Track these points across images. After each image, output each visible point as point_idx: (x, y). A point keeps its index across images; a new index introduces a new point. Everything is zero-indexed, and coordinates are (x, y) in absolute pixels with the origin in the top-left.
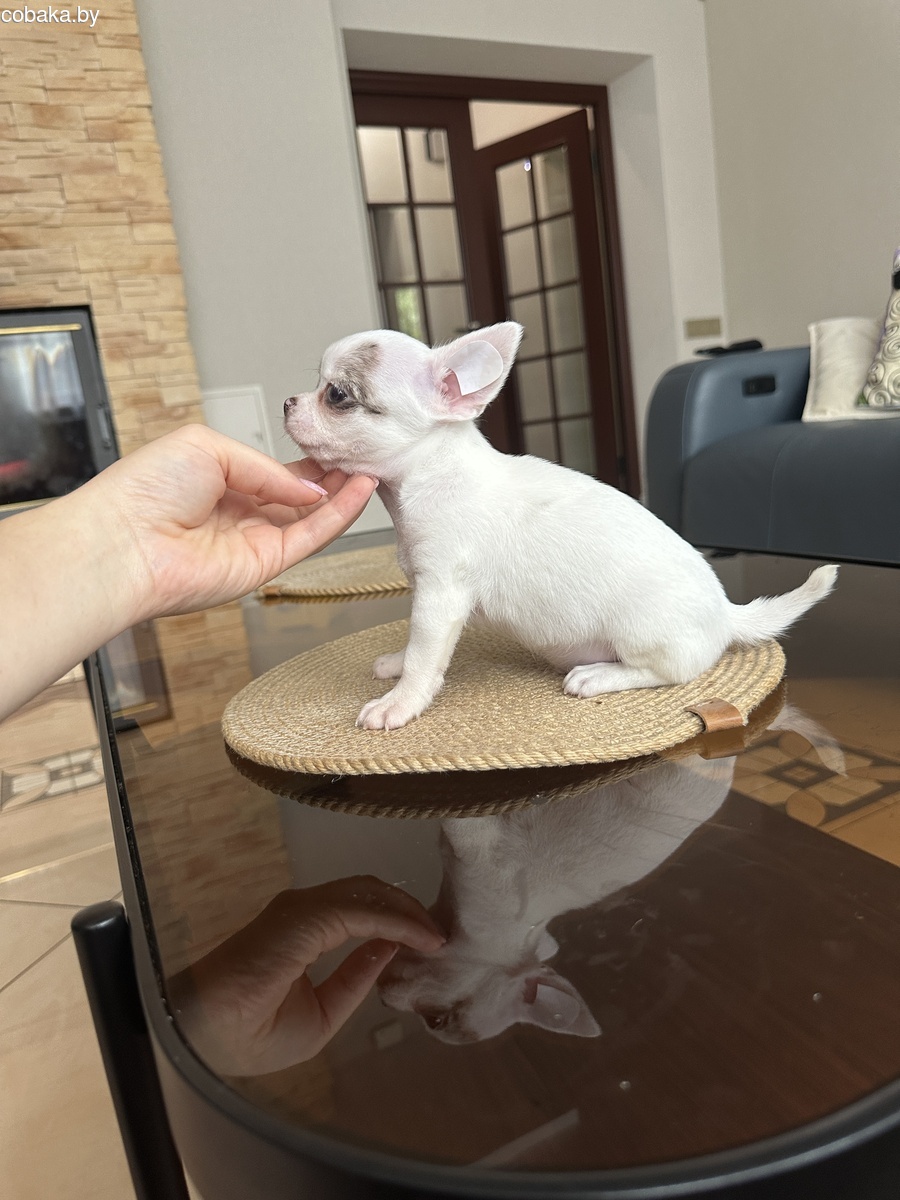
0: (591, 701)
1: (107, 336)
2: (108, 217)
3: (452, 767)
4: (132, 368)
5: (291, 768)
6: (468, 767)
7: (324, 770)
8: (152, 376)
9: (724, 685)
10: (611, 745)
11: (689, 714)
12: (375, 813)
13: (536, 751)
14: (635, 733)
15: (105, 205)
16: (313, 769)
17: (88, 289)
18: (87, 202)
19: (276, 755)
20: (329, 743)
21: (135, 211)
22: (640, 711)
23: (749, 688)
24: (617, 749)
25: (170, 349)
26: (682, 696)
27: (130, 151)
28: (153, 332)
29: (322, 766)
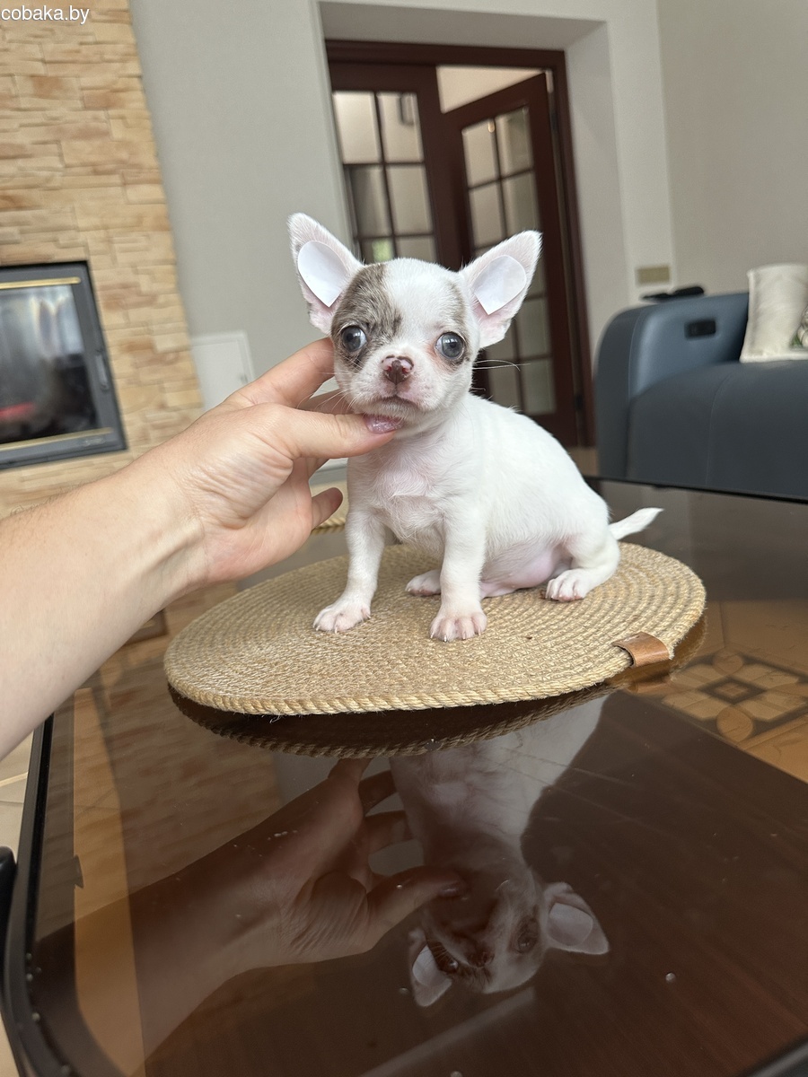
0: (522, 637)
1: (104, 288)
2: (104, 179)
3: (388, 707)
4: (127, 316)
5: (230, 708)
6: (404, 707)
7: (263, 711)
8: (145, 324)
9: (649, 618)
10: (543, 682)
11: (616, 649)
12: (313, 753)
13: (470, 689)
14: (565, 669)
15: (100, 168)
16: (252, 710)
17: (85, 246)
18: (84, 165)
19: (216, 696)
20: (267, 682)
21: (128, 173)
22: (569, 646)
23: (673, 622)
24: (549, 686)
25: (161, 299)
26: (609, 631)
27: (122, 118)
28: (145, 284)
29: (261, 706)
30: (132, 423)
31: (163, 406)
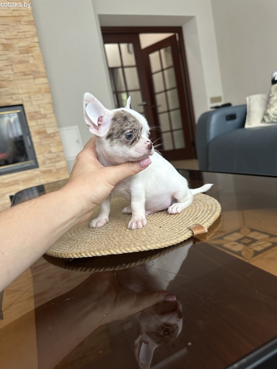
0: (158, 227)
1: (29, 113)
2: (27, 77)
3: (109, 254)
4: (37, 122)
5: (57, 256)
6: (115, 253)
7: (68, 257)
8: (43, 125)
9: (201, 218)
10: (162, 242)
11: (188, 230)
12: (85, 271)
13: (137, 246)
14: (171, 237)
15: (26, 73)
16: (64, 257)
17: (22, 99)
18: (20, 72)
19: (53, 252)
20: (71, 247)
21: (35, 74)
22: (173, 229)
23: (208, 219)
24: (164, 244)
25: (48, 116)
26: (187, 223)
27: (33, 56)
28: (43, 111)
29: (67, 255)
30: (40, 158)
31: (50, 152)
